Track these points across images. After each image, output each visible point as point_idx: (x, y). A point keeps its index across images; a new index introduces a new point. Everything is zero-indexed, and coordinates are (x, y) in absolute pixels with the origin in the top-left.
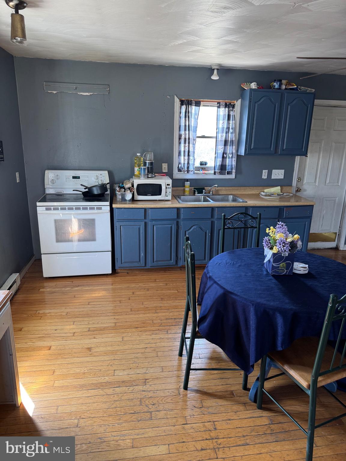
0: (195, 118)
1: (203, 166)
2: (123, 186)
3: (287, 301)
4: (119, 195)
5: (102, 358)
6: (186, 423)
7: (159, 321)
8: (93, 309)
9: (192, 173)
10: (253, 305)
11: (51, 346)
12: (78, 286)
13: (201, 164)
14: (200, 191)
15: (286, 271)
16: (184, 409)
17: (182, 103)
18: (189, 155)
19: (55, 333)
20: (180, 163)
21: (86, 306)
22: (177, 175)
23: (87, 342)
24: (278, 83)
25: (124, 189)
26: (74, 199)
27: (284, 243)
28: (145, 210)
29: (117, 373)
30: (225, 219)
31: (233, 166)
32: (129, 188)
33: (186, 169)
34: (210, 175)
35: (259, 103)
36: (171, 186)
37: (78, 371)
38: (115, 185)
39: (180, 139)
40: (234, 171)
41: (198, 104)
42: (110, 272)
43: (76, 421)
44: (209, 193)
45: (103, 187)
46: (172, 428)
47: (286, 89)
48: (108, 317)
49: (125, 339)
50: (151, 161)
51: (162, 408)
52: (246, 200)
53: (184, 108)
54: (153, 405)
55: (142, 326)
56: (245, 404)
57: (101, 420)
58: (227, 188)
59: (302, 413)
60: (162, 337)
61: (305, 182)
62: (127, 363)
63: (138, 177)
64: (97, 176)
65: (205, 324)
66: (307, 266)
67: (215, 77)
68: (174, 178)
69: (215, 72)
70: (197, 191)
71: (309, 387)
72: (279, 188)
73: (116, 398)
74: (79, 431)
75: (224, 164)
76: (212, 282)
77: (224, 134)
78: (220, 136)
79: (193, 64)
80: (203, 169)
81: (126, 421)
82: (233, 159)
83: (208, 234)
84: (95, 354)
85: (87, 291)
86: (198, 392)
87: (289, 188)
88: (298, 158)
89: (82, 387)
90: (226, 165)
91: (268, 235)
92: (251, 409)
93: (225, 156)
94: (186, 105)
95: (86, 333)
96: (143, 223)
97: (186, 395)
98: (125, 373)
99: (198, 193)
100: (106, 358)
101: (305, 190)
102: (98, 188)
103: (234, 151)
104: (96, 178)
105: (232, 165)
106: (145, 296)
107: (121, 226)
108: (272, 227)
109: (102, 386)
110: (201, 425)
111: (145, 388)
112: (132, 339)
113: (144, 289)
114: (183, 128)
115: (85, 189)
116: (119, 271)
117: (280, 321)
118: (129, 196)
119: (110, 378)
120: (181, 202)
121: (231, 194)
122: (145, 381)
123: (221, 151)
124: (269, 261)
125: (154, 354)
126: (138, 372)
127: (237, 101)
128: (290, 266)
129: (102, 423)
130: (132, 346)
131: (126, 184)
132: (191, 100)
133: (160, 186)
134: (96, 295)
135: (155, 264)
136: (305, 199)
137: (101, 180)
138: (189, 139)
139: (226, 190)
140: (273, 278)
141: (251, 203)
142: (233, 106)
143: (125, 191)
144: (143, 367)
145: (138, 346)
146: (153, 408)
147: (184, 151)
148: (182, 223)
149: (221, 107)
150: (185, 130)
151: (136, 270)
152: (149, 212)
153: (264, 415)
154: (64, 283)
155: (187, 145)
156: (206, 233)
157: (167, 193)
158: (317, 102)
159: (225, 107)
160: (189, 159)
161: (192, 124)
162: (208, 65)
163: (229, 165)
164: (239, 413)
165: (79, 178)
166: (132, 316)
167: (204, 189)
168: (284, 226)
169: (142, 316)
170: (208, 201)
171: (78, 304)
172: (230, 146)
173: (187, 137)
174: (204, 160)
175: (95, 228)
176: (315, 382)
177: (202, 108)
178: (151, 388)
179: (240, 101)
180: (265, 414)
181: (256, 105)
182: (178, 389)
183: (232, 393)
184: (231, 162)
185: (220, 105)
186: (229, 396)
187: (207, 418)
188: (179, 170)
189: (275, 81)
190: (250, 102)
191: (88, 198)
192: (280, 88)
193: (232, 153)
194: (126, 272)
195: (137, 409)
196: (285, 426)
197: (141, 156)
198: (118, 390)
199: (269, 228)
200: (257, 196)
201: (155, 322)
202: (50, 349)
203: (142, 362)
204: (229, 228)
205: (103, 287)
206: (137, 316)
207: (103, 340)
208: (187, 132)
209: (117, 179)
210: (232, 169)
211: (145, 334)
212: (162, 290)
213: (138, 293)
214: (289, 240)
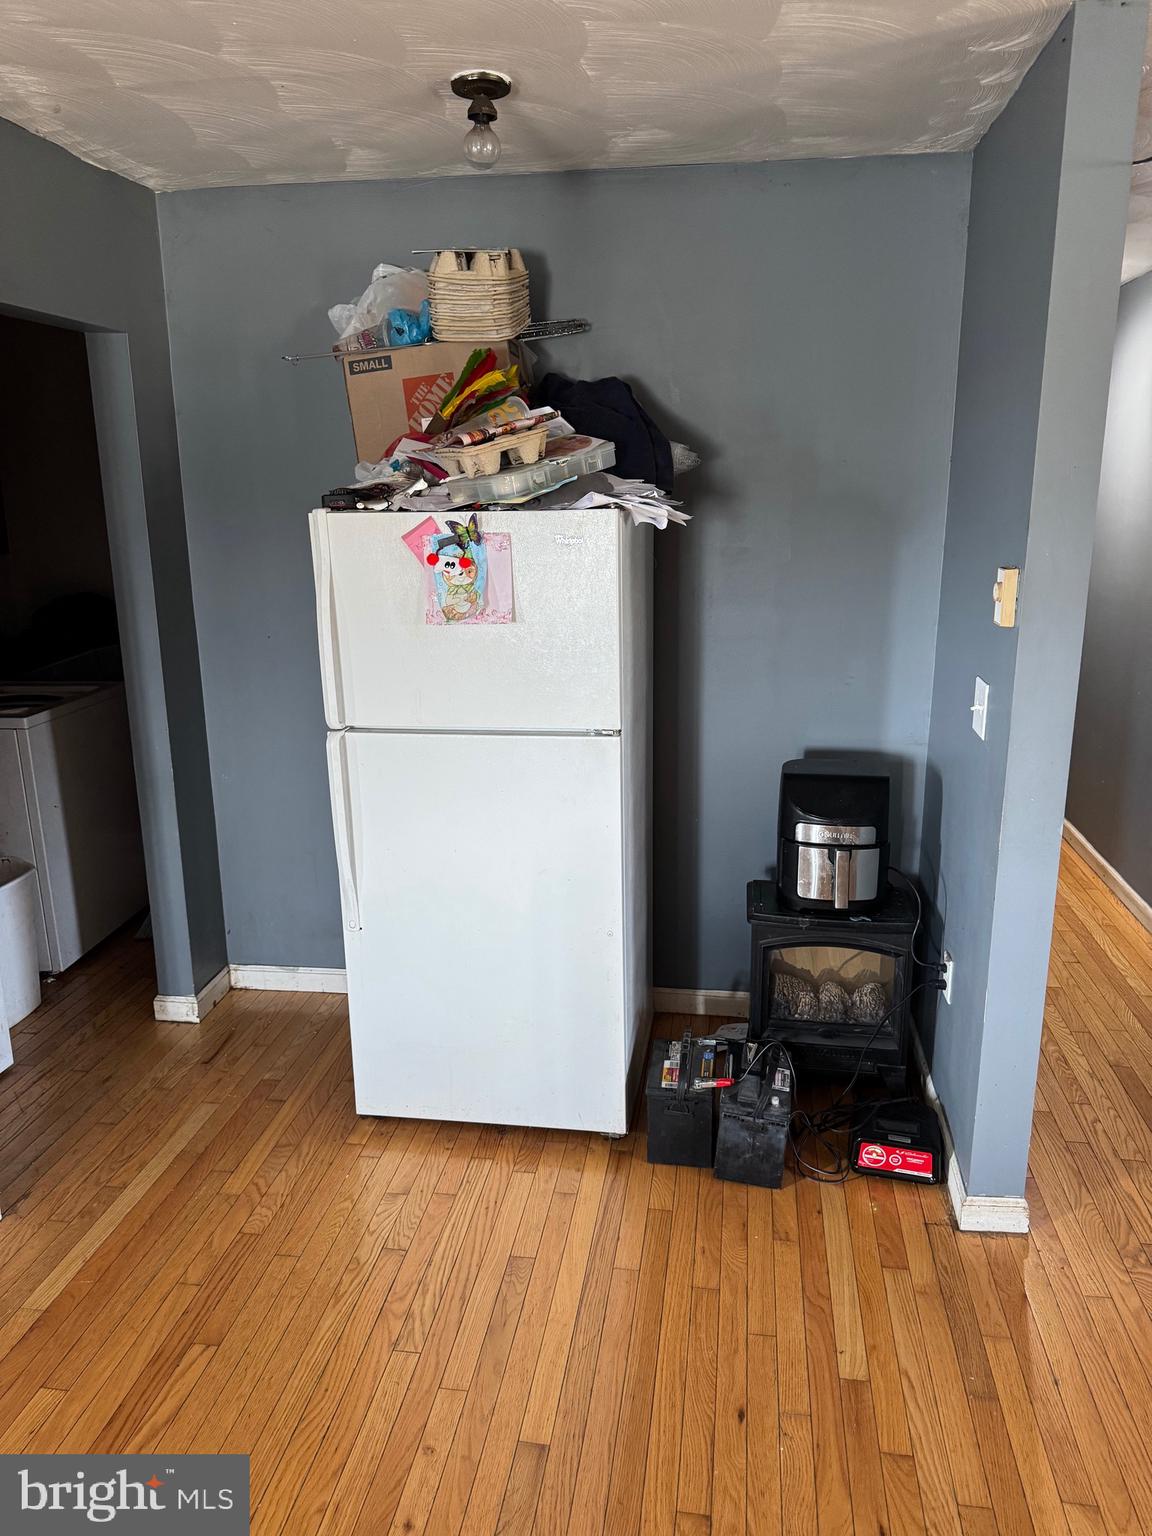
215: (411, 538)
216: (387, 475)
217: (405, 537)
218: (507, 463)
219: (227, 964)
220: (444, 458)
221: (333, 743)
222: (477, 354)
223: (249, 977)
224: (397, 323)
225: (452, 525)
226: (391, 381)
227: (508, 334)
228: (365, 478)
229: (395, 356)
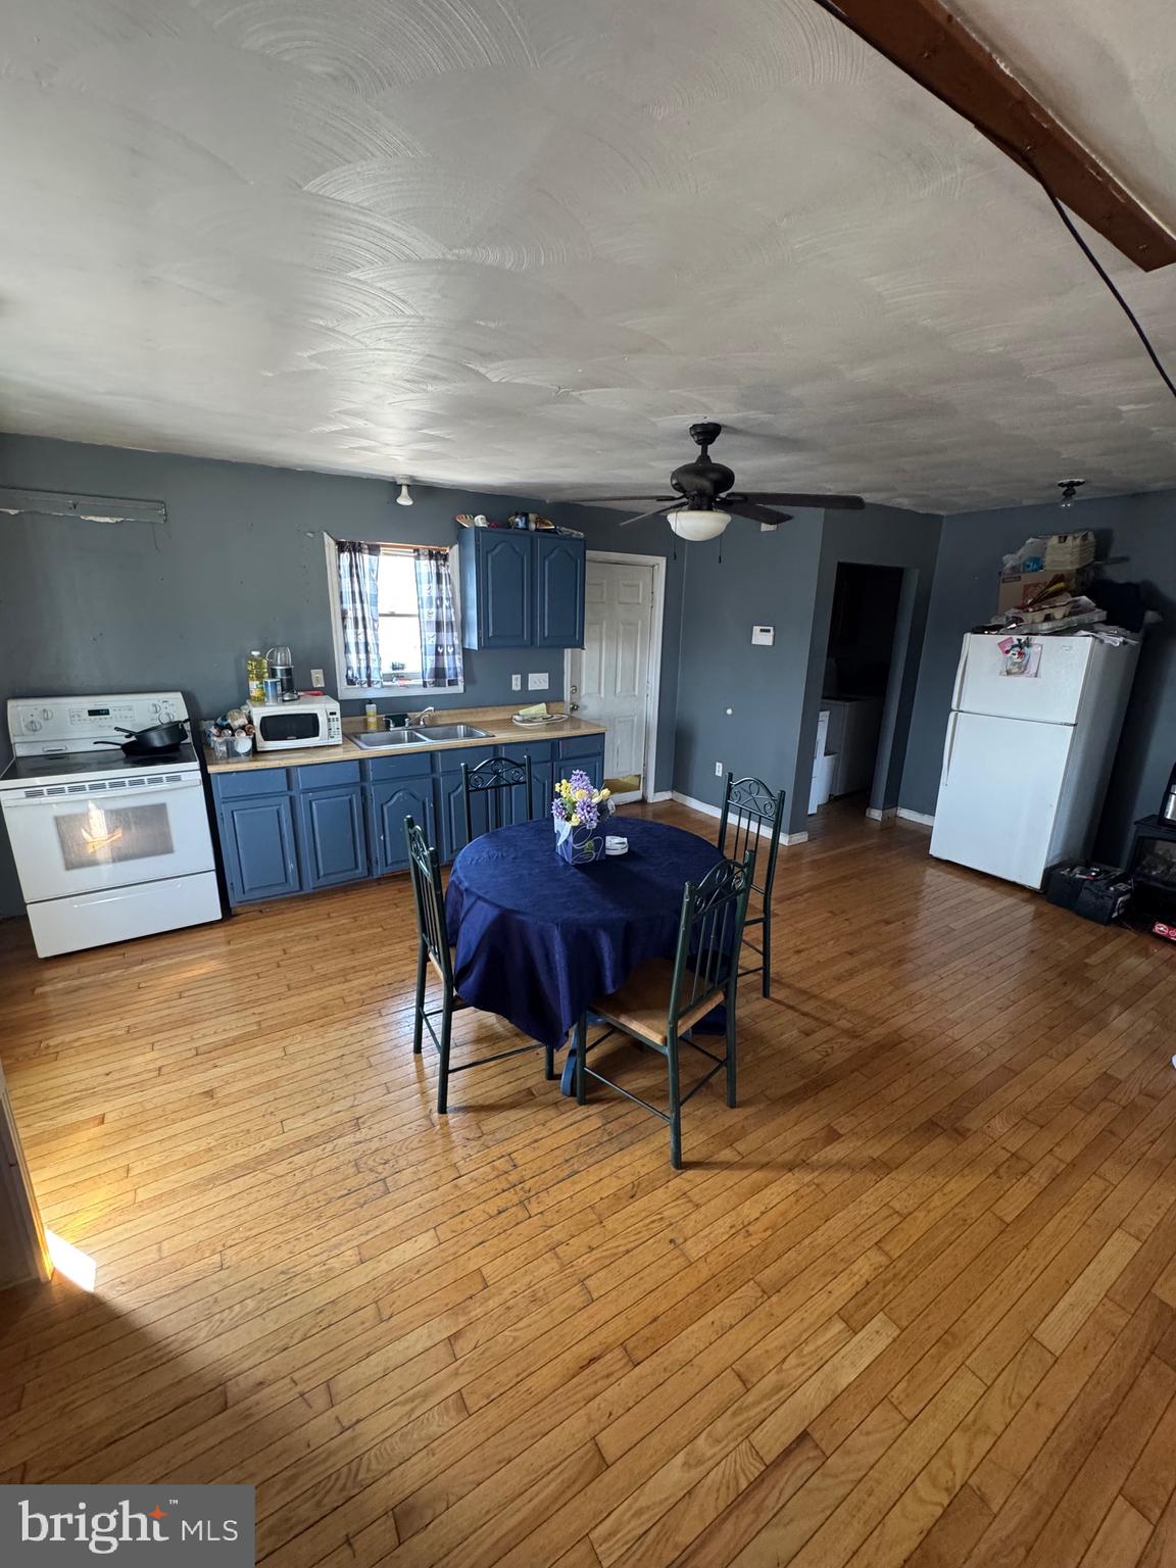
0: (371, 578)
1: (398, 671)
2: (225, 723)
3: (610, 906)
4: (221, 744)
5: (247, 1104)
6: (458, 1175)
7: (357, 996)
8: (196, 1005)
9: (379, 686)
10: (557, 925)
11: (104, 1114)
12: (142, 962)
13: (394, 667)
14: (400, 721)
15: (595, 854)
16: (448, 1150)
17: (341, 547)
18: (367, 652)
19: (108, 1083)
20: (349, 668)
21: (174, 1003)
22: (347, 692)
23: (199, 1080)
24: (524, 519)
25: (231, 729)
26: (99, 763)
27: (588, 806)
28: (288, 770)
29: (288, 1125)
30: (467, 773)
31: (459, 670)
32: (243, 728)
33: (364, 679)
34: (414, 688)
35: (494, 553)
36: (338, 715)
37: (191, 1148)
38: (204, 723)
39: (344, 618)
40: (460, 678)
41: (374, 550)
42: (219, 916)
43: (217, 1258)
44: (419, 724)
45: (175, 729)
46: (434, 1194)
47: (537, 530)
48: (235, 1014)
49: (290, 1050)
50: (285, 665)
51: (405, 1163)
52: (491, 732)
53: (345, 557)
54: (385, 1163)
55: (321, 1016)
56: (556, 1104)
57: (277, 1233)
58: (451, 712)
59: (649, 1088)
60: (372, 1026)
61: (583, 692)
62: (307, 1098)
63: (261, 701)
64: (155, 705)
65: (471, 981)
66: (625, 840)
67: (404, 500)
68: (340, 698)
69: (404, 490)
70: (394, 721)
71: (665, 1040)
72: (544, 704)
73: (300, 1177)
74: (229, 1277)
75: (441, 666)
76: (473, 899)
77: (434, 610)
78: (426, 614)
79: (358, 473)
80: (400, 677)
81: (333, 1217)
82: (457, 656)
83: (429, 805)
84: (226, 1100)
85: (169, 967)
86: (470, 1109)
87: (560, 704)
88: (568, 652)
89: (212, 1180)
90: (444, 669)
91: (559, 795)
92: (568, 1109)
93: (441, 651)
94: (350, 551)
95: (190, 1062)
96: (286, 800)
97: (447, 1123)
98: (309, 1119)
99: (396, 726)
100: (257, 1101)
101: (585, 707)
102: (164, 734)
103: (457, 642)
104: (153, 709)
105: (455, 668)
106: (313, 954)
107: (232, 812)
108: (564, 781)
109: (262, 1162)
110: (488, 1169)
111: (359, 1136)
112: (307, 1046)
113: (308, 938)
114: (347, 597)
115: (127, 737)
116: (239, 910)
117: (605, 944)
118: (243, 744)
119: (274, 1141)
120: (364, 746)
121: (461, 724)
122: (357, 1123)
123: (431, 642)
124: (566, 841)
125: (363, 1064)
126: (337, 1109)
127: (451, 548)
128: (600, 845)
129: (281, 1238)
130: (309, 1061)
131: (234, 719)
132: (360, 544)
133: (314, 718)
134: (195, 973)
135: (323, 881)
136: (588, 723)
137: (168, 714)
138: (364, 618)
139: (449, 715)
140: (576, 870)
141: (502, 737)
142: (445, 558)
143: (233, 735)
144: (344, 1095)
145: (324, 1058)
146: (386, 1171)
147: (357, 644)
148: (372, 790)
149: (422, 557)
150: (354, 601)
151: (281, 900)
152: (299, 774)
153: (591, 1112)
154: (99, 961)
155: (361, 630)
156: (424, 804)
157: (330, 730)
158: (590, 554)
159: (430, 559)
160: (368, 659)
161: (367, 589)
162: (388, 477)
163: (449, 669)
164: (549, 1124)
165: (107, 712)
166: (293, 1000)
167: (406, 716)
168: (584, 777)
169: (316, 996)
170: (418, 740)
171: (152, 1002)
172: (447, 631)
173: (360, 616)
174: (398, 661)
175: (168, 824)
176: (674, 1030)
177: (381, 557)
178: (371, 1133)
179: (456, 547)
180: (594, 1109)
181: (490, 557)
182: (428, 1117)
183: (529, 1091)
184: (453, 663)
185: (419, 555)
186: (527, 1099)
187: (496, 1151)
188: (351, 682)
189: (516, 515)
190: (477, 551)
191: (140, 757)
192: (526, 528)
193: (454, 646)
194: (256, 908)
195: (352, 1183)
196: (629, 1119)
197: (263, 656)
198: (299, 1160)
199: (560, 782)
200: (508, 724)
201: (348, 1000)
202: (102, 1122)
203: (339, 1086)
204: (478, 789)
205: (207, 953)
206: (305, 997)
207: (238, 1066)
208: (358, 605)
209: (205, 709)
210: (456, 675)
211: (333, 1029)
212: (348, 933)
213: (296, 949)
214: (596, 800)
215: (1001, 645)
216: (1003, 621)
217: (999, 644)
218: (1048, 618)
219: (897, 806)
220: (1023, 616)
221: (952, 715)
222: (1056, 576)
223: (905, 814)
224: (1028, 563)
225: (1019, 640)
226: (1018, 586)
227: (1077, 566)
228: (994, 622)
229: (1023, 576)
